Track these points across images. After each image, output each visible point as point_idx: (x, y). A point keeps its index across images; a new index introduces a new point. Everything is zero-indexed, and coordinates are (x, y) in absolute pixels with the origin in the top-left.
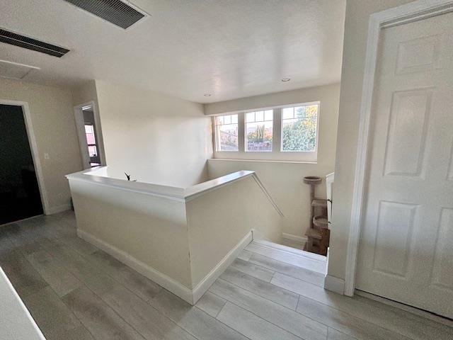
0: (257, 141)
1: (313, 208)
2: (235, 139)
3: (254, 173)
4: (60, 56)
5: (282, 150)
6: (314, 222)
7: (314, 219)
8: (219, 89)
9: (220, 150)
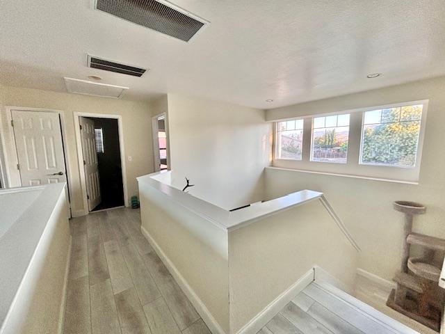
0: (325, 147)
1: (408, 246)
2: (299, 145)
3: (322, 196)
4: (140, 75)
5: (361, 162)
6: (409, 266)
7: (409, 261)
8: (283, 93)
9: (280, 158)
